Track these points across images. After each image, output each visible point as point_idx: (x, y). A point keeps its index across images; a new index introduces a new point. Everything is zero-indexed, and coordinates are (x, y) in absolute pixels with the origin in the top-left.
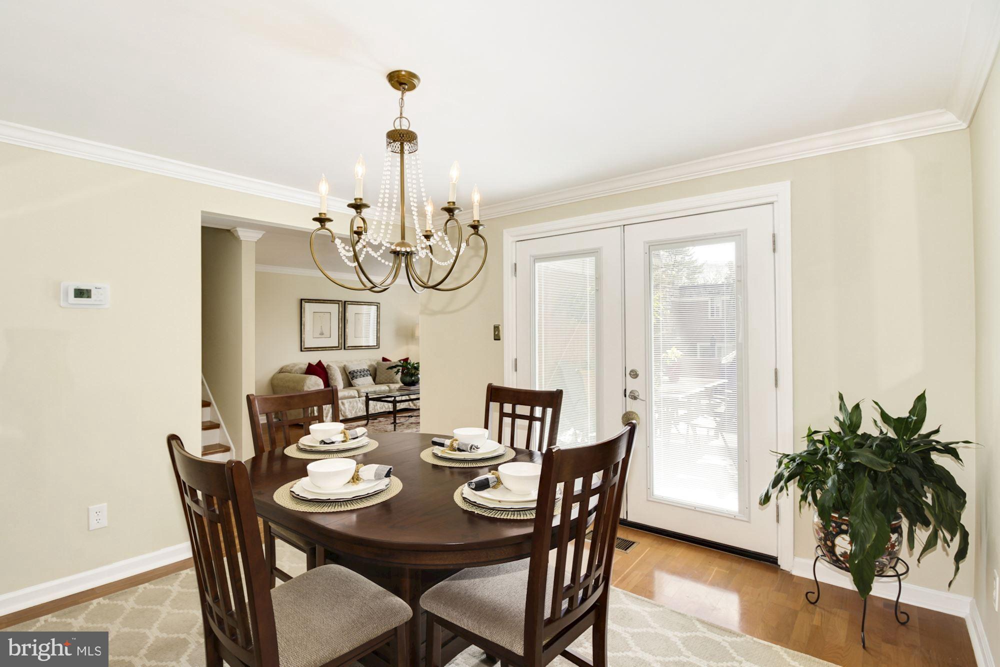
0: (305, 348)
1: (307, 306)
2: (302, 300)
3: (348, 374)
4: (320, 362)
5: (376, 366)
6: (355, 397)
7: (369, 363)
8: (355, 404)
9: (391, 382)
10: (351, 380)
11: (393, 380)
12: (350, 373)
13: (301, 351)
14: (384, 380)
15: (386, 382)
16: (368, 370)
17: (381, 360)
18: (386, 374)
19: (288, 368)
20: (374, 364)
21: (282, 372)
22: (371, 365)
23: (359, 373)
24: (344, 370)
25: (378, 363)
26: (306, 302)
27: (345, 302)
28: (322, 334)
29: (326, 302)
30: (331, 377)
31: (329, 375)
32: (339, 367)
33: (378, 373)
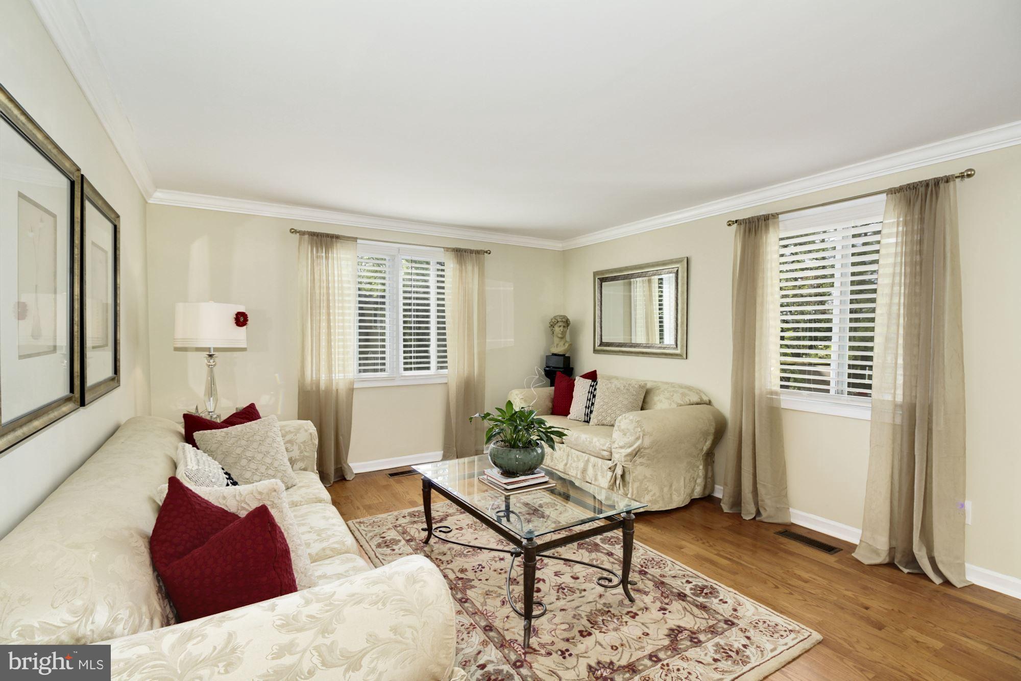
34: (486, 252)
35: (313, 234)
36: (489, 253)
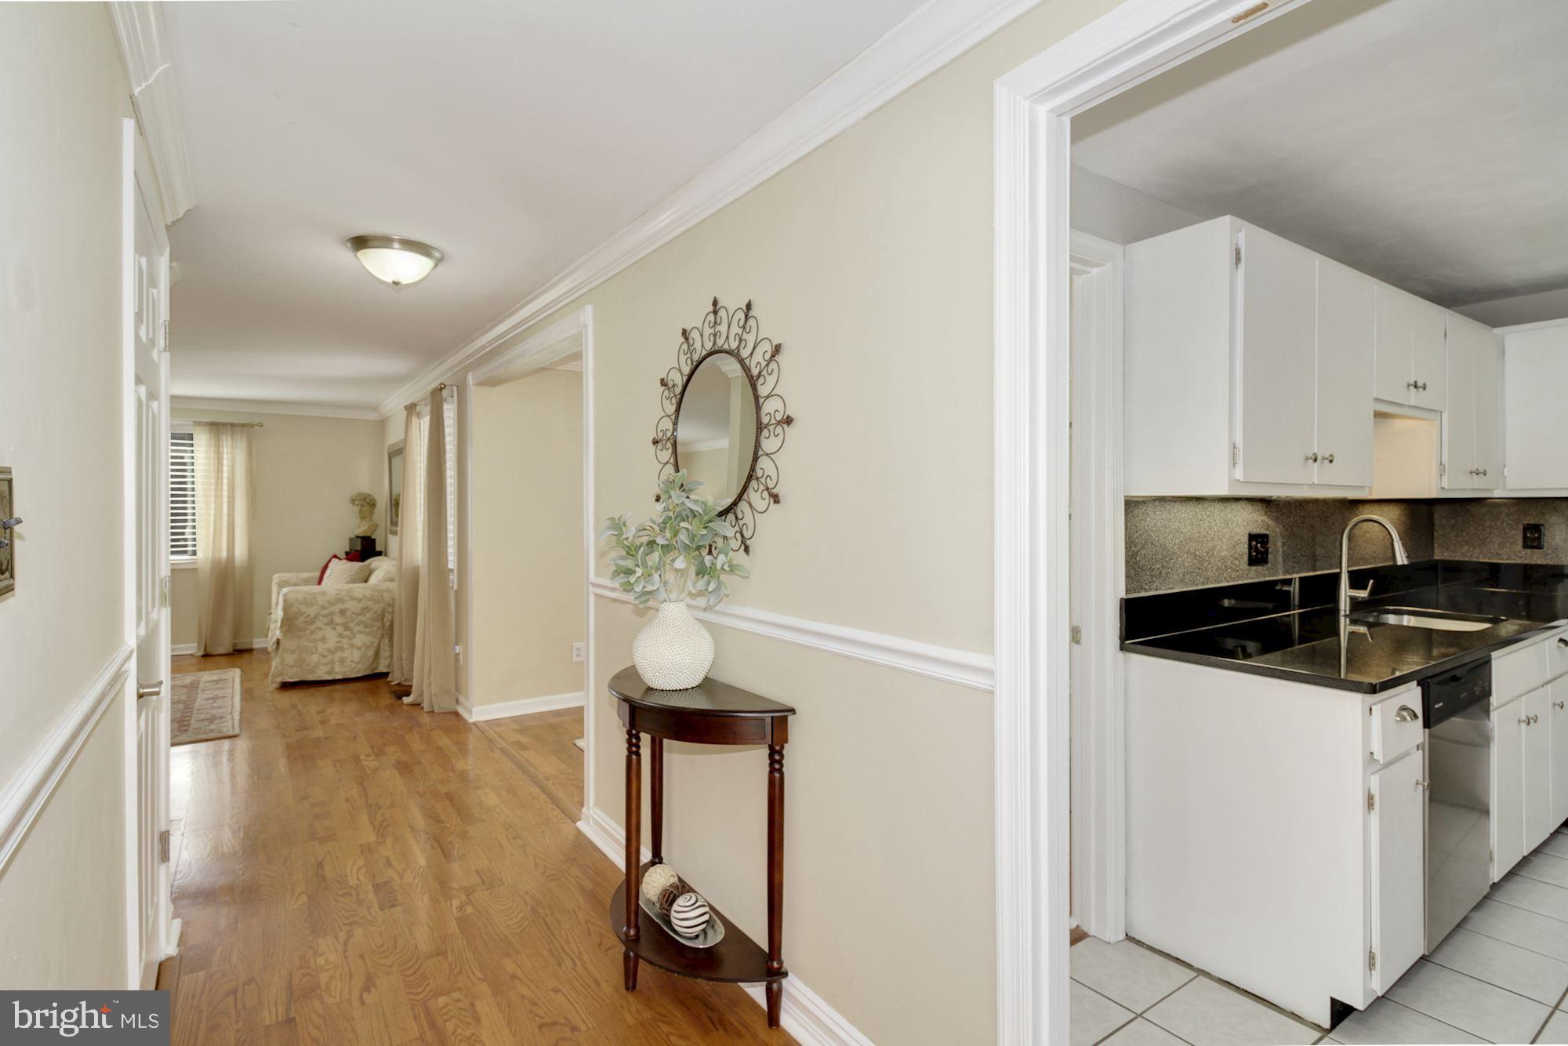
36: (261, 426)
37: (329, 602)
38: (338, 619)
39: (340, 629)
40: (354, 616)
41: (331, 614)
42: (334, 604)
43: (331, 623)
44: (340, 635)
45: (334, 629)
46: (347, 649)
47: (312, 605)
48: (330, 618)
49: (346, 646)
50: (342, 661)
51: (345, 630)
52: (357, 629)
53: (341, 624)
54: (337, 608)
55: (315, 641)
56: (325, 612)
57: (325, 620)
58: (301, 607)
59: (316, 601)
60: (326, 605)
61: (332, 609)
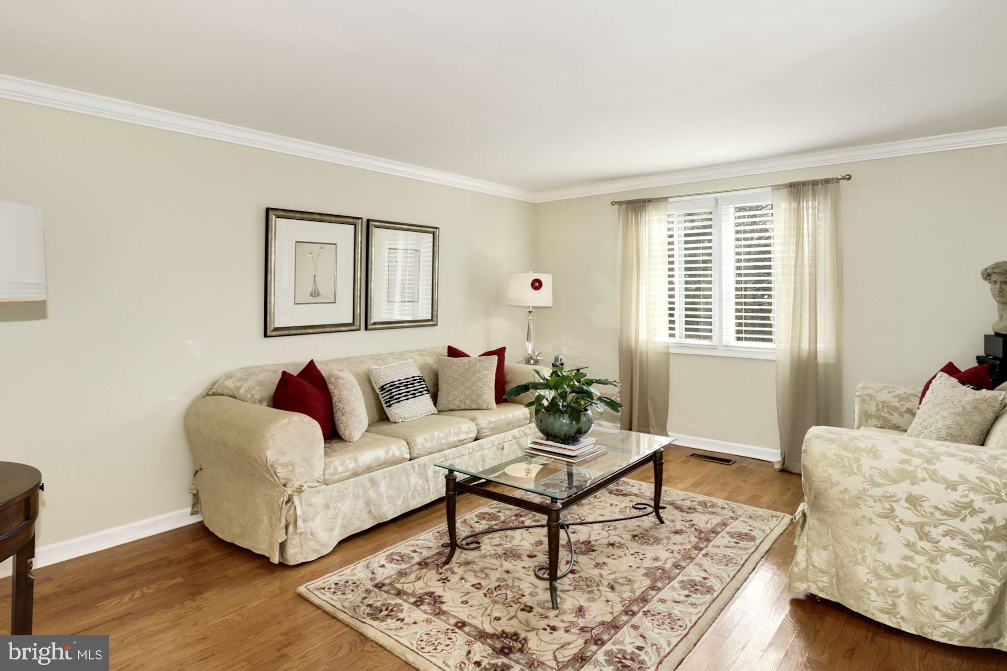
0: (276, 329)
1: (281, 226)
2: (268, 210)
3: (378, 391)
4: (311, 364)
5: (435, 366)
6: (403, 460)
7: (420, 360)
8: (403, 477)
9: (474, 406)
10: (385, 406)
11: (479, 401)
12: (382, 388)
13: (266, 336)
14: (457, 403)
15: (463, 406)
16: (422, 379)
17: (445, 352)
18: (462, 389)
19: (230, 384)
20: (432, 362)
21: (214, 394)
22: (426, 364)
23: (403, 390)
24: (368, 380)
25: (439, 361)
26: (277, 217)
27: (368, 221)
28: (315, 294)
29: (327, 218)
30: (340, 405)
31: (335, 400)
32: (357, 376)
33: (442, 385)
34: (844, 178)
35: (629, 203)
36: (849, 179)
37: (885, 474)
38: (903, 511)
39: (910, 534)
40: (938, 515)
41: (891, 498)
42: (894, 481)
43: (890, 515)
44: (909, 545)
45: (899, 530)
46: (925, 578)
47: (851, 473)
48: (887, 505)
49: (922, 571)
50: (915, 599)
51: (921, 538)
52: (946, 542)
53: (911, 524)
54: (902, 489)
55: (861, 539)
56: (878, 492)
57: (878, 507)
58: (830, 471)
59: (859, 467)
60: (878, 479)
61: (891, 489)
